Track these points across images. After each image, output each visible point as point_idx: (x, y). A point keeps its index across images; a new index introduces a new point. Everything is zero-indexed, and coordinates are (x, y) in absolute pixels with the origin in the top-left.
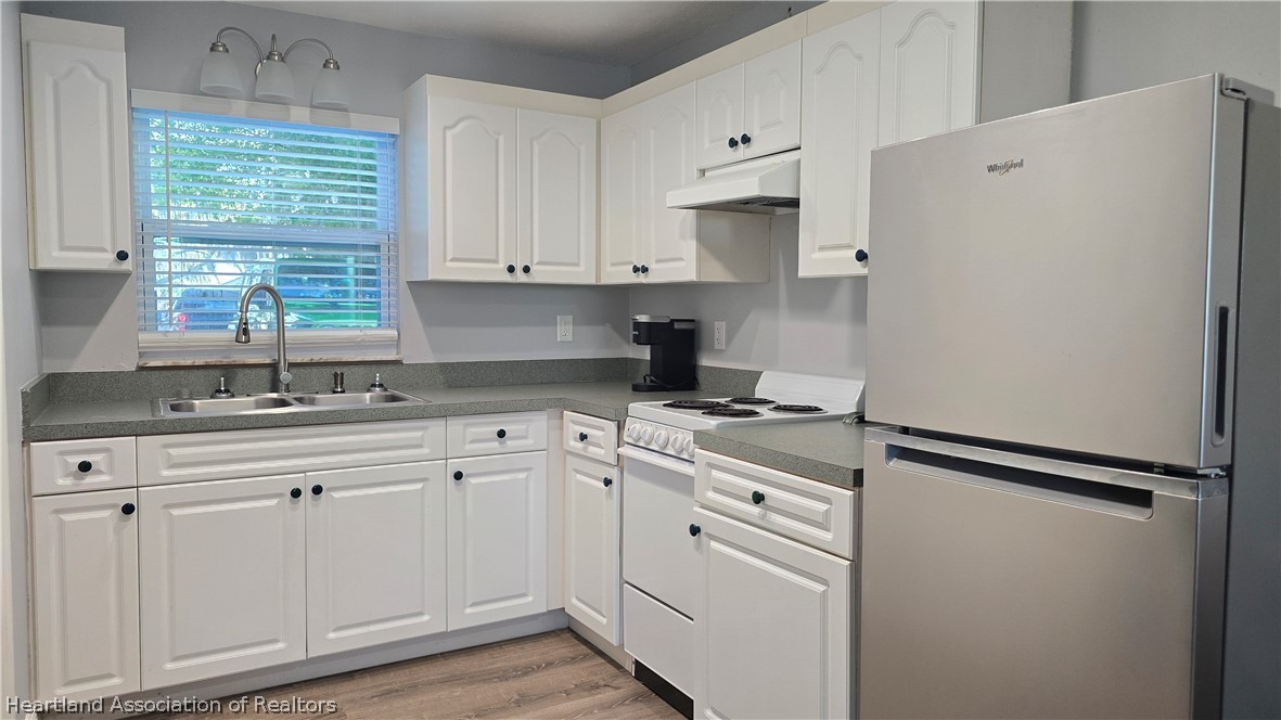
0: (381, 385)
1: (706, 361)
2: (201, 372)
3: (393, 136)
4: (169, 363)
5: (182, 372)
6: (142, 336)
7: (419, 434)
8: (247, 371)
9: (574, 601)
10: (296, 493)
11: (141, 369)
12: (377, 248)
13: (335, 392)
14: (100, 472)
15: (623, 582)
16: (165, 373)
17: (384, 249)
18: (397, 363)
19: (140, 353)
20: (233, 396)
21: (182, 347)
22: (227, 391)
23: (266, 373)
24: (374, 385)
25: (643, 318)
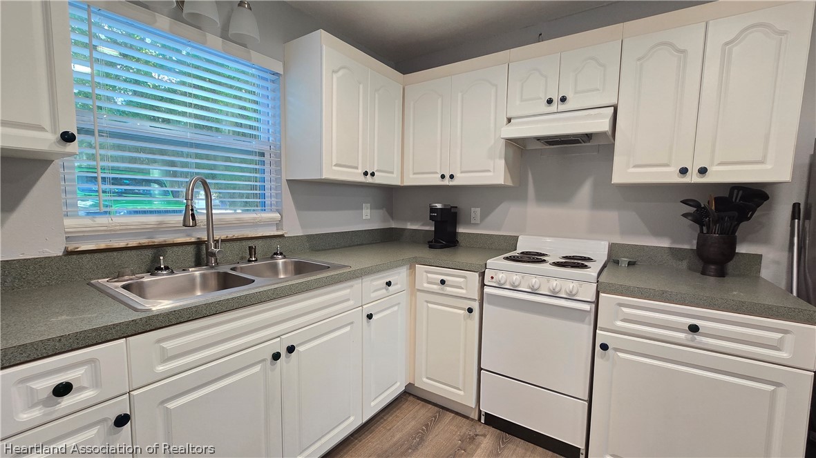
0: (281, 254)
1: (461, 230)
2: (133, 252)
3: (277, 74)
4: (102, 246)
5: (115, 253)
6: (68, 222)
7: (348, 291)
8: (175, 249)
9: (425, 380)
10: (276, 356)
11: (68, 253)
12: (263, 154)
13: (250, 261)
14: (82, 389)
15: (480, 369)
16: (97, 256)
17: (267, 155)
18: (281, 236)
19: (67, 238)
20: (172, 272)
21: (110, 230)
22: (166, 268)
23: (191, 250)
24: (276, 254)
25: (439, 206)
